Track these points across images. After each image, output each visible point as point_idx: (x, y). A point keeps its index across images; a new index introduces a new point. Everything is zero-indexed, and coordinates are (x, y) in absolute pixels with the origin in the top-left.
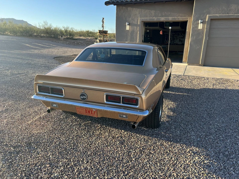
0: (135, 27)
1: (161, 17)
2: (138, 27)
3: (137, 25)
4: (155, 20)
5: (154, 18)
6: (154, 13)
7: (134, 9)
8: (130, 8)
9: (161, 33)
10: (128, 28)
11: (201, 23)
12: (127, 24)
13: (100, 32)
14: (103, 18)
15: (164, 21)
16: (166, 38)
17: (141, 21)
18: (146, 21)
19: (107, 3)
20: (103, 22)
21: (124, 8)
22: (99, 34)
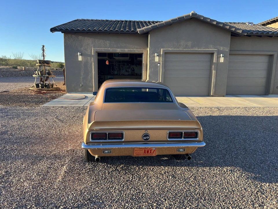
0: (89, 58)
1: (116, 48)
2: (93, 58)
3: (90, 56)
4: (111, 52)
5: (109, 49)
6: (109, 44)
7: (86, 38)
8: (81, 37)
9: (107, 63)
10: (80, 58)
11: (157, 56)
12: (79, 54)
13: (40, 62)
14: (43, 46)
15: (120, 53)
16: (111, 68)
17: (95, 51)
18: (100, 51)
19: (53, 30)
20: (43, 50)
21: (73, 36)
22: (39, 64)
